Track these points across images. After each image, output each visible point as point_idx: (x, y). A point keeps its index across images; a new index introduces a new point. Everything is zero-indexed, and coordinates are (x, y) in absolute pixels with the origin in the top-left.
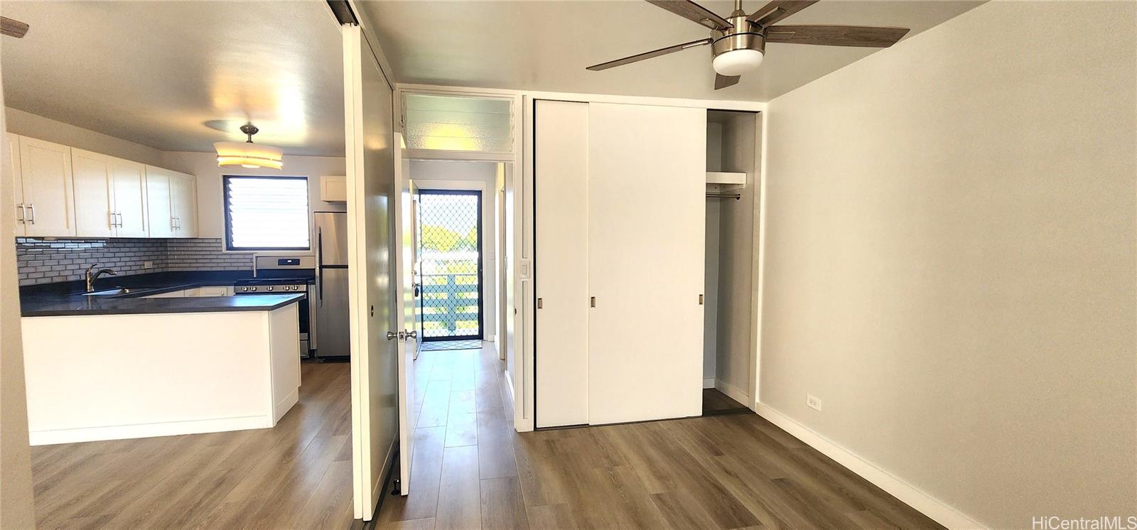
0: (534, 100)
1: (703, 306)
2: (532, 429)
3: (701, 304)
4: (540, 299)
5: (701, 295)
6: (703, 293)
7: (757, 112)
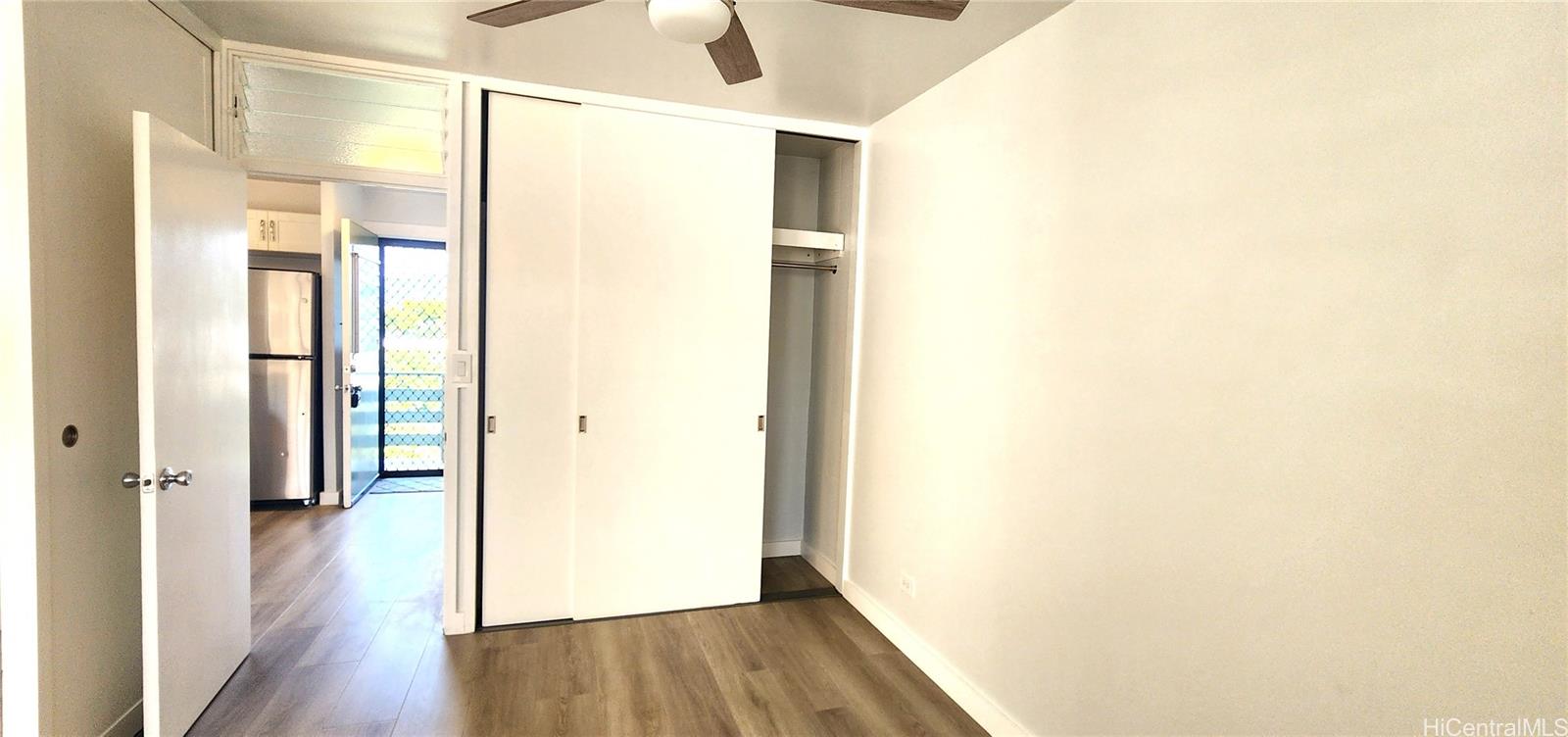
0: (485, 94)
1: (763, 434)
2: (471, 628)
3: (760, 429)
4: (491, 417)
5: (761, 417)
6: (764, 413)
7: (855, 142)
